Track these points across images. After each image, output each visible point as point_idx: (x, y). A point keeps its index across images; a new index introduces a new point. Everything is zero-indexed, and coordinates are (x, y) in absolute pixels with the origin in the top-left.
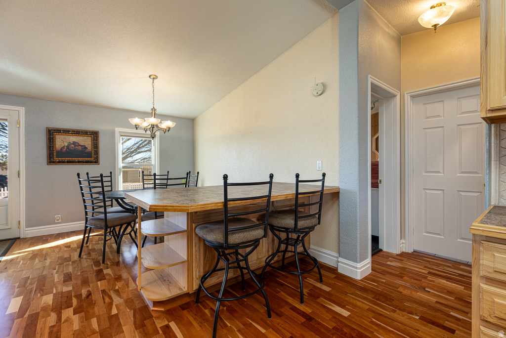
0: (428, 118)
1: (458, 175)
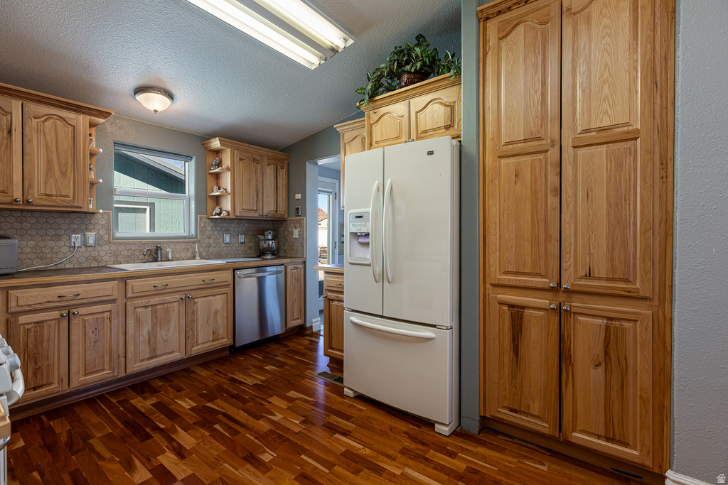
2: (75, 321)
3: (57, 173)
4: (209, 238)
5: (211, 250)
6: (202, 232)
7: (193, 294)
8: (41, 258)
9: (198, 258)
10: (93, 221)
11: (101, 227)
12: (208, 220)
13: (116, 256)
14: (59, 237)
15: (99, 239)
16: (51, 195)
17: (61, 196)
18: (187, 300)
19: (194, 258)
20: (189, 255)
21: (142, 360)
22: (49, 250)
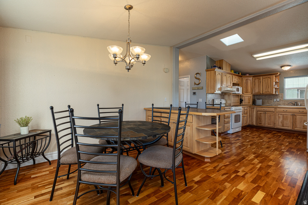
2: (266, 114)
3: (267, 88)
7: (296, 114)
8: (269, 103)
10: (279, 96)
13: (284, 104)
14: (271, 99)
15: (280, 100)
17: (268, 92)
21: (280, 126)
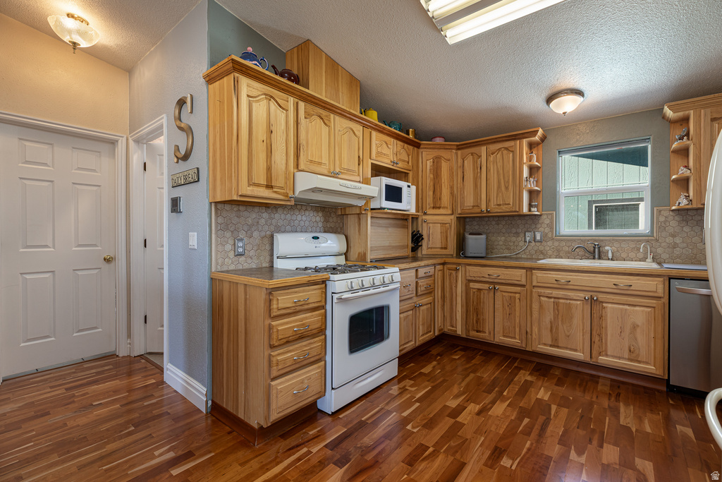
0: (27, 162)
1: (74, 249)
2: (498, 294)
3: (503, 188)
4: (673, 236)
5: (677, 251)
6: (662, 227)
7: (601, 297)
8: (508, 249)
9: (648, 260)
10: (540, 221)
11: (546, 226)
12: (671, 213)
13: (558, 251)
14: (517, 234)
15: (544, 236)
16: (500, 205)
17: (506, 204)
18: (593, 302)
19: (644, 259)
20: (640, 255)
21: (545, 344)
22: (512, 244)
